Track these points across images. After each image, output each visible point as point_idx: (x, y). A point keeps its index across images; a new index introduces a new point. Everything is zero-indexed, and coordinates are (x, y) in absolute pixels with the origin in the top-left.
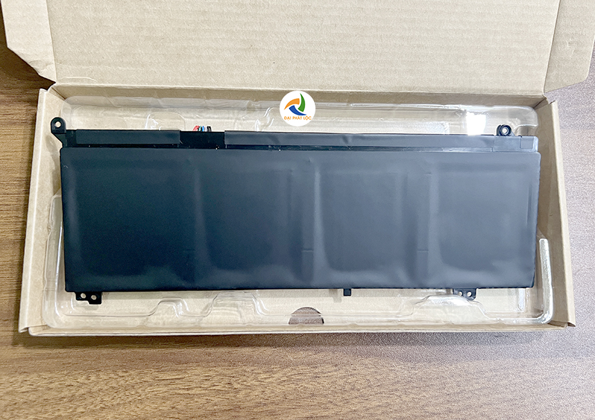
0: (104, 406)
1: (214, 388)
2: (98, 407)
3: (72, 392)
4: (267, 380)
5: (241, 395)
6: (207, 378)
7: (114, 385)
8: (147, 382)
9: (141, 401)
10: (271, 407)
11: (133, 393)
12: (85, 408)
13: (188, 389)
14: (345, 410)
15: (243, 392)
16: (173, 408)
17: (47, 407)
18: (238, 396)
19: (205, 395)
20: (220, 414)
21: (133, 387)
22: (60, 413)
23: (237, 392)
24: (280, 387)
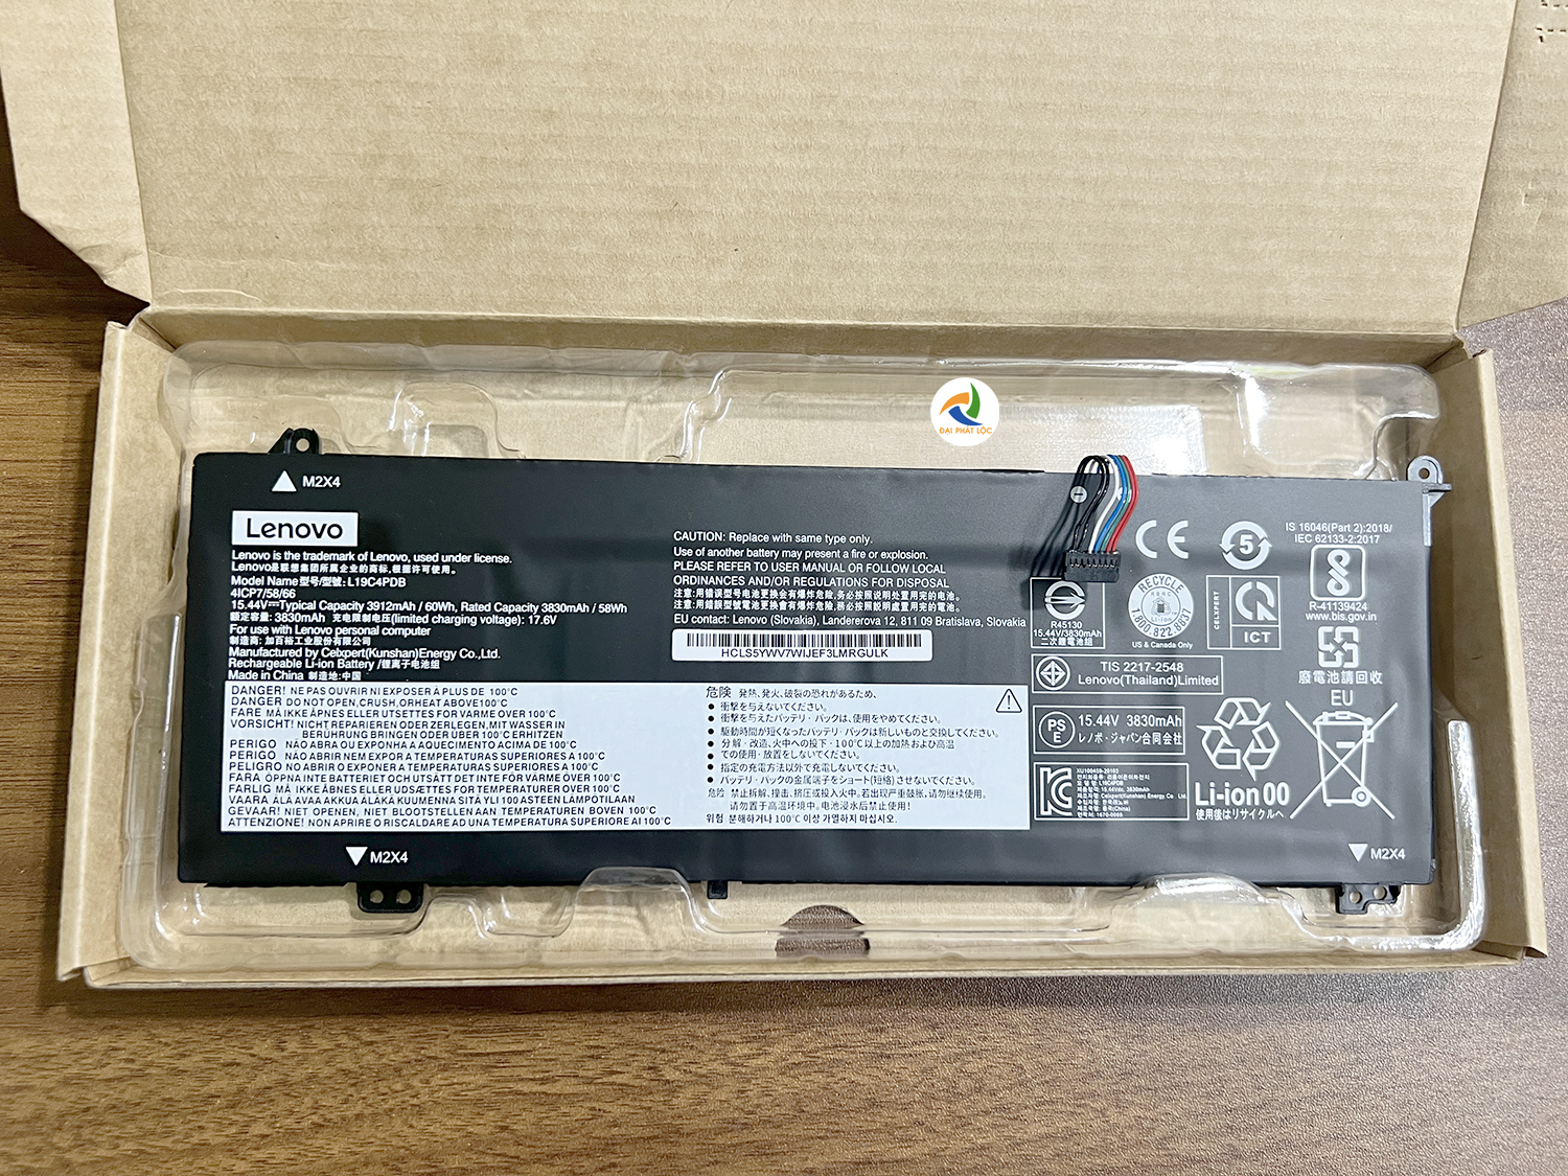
0: (320, 1121)
1: (613, 1078)
2: (306, 1124)
3: (238, 1081)
4: (753, 1063)
5: (682, 1100)
6: (592, 1052)
7: (349, 1065)
8: (435, 1058)
9: (420, 1110)
10: (762, 1135)
11: (398, 1087)
12: (272, 1125)
13: (543, 1081)
14: (957, 1146)
15: (689, 1092)
16: (504, 1128)
17: (172, 1120)
18: (675, 1101)
19: (587, 1097)
20: (626, 1149)
21: (398, 1070)
22: (206, 1136)
23: (672, 1092)
24: (786, 1080)
